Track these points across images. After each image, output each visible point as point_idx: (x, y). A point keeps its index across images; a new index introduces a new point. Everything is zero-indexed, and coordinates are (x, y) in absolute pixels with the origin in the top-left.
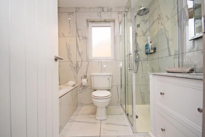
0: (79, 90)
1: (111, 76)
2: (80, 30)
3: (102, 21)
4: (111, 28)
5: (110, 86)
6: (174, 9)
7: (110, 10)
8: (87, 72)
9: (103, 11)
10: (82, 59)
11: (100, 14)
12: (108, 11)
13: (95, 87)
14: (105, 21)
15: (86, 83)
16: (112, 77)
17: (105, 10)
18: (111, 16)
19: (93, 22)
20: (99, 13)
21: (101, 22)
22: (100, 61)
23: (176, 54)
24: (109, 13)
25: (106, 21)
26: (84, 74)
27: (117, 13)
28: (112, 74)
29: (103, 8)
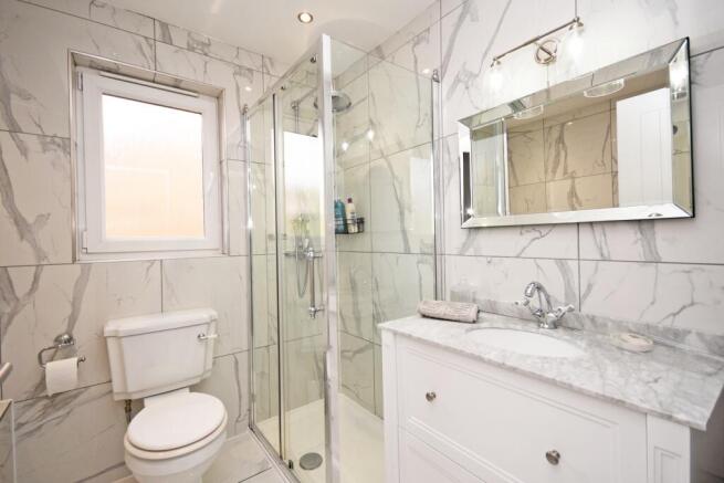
0: (20, 426)
1: (213, 325)
2: (27, 97)
3: (157, 79)
4: (204, 122)
5: (210, 366)
6: (418, 126)
7: (200, 47)
8: (73, 320)
9: (167, 40)
10: (40, 254)
11: (153, 47)
12: (191, 49)
13: (130, 389)
14: (176, 86)
15: (75, 376)
16: (217, 325)
17: (180, 39)
18: (205, 72)
19: (109, 71)
20: (143, 40)
21: (154, 82)
22: (153, 262)
23: (426, 250)
24: (197, 59)
25: (182, 85)
26: (59, 332)
27: (232, 71)
28: (214, 313)
29: (165, 26)
